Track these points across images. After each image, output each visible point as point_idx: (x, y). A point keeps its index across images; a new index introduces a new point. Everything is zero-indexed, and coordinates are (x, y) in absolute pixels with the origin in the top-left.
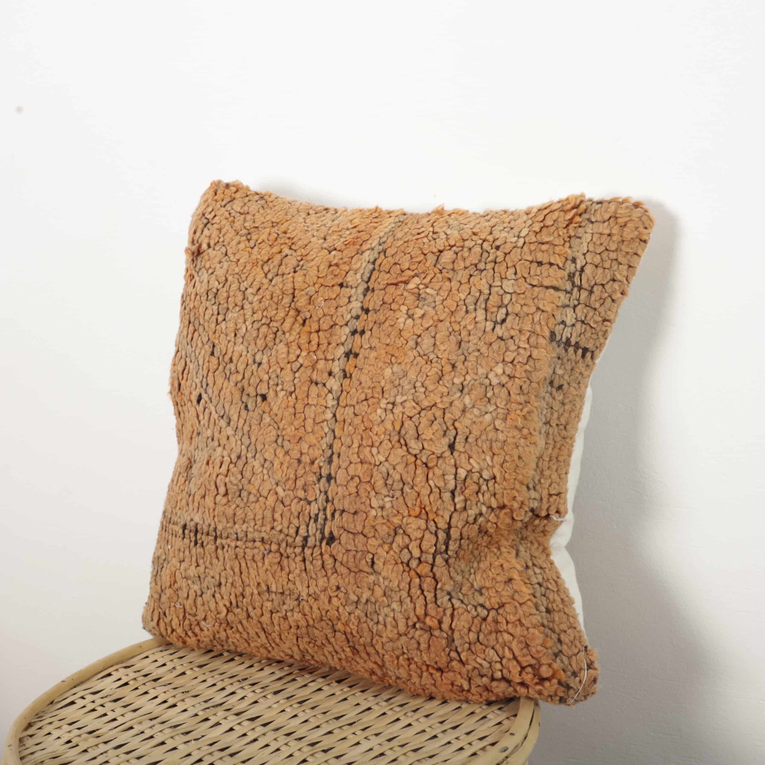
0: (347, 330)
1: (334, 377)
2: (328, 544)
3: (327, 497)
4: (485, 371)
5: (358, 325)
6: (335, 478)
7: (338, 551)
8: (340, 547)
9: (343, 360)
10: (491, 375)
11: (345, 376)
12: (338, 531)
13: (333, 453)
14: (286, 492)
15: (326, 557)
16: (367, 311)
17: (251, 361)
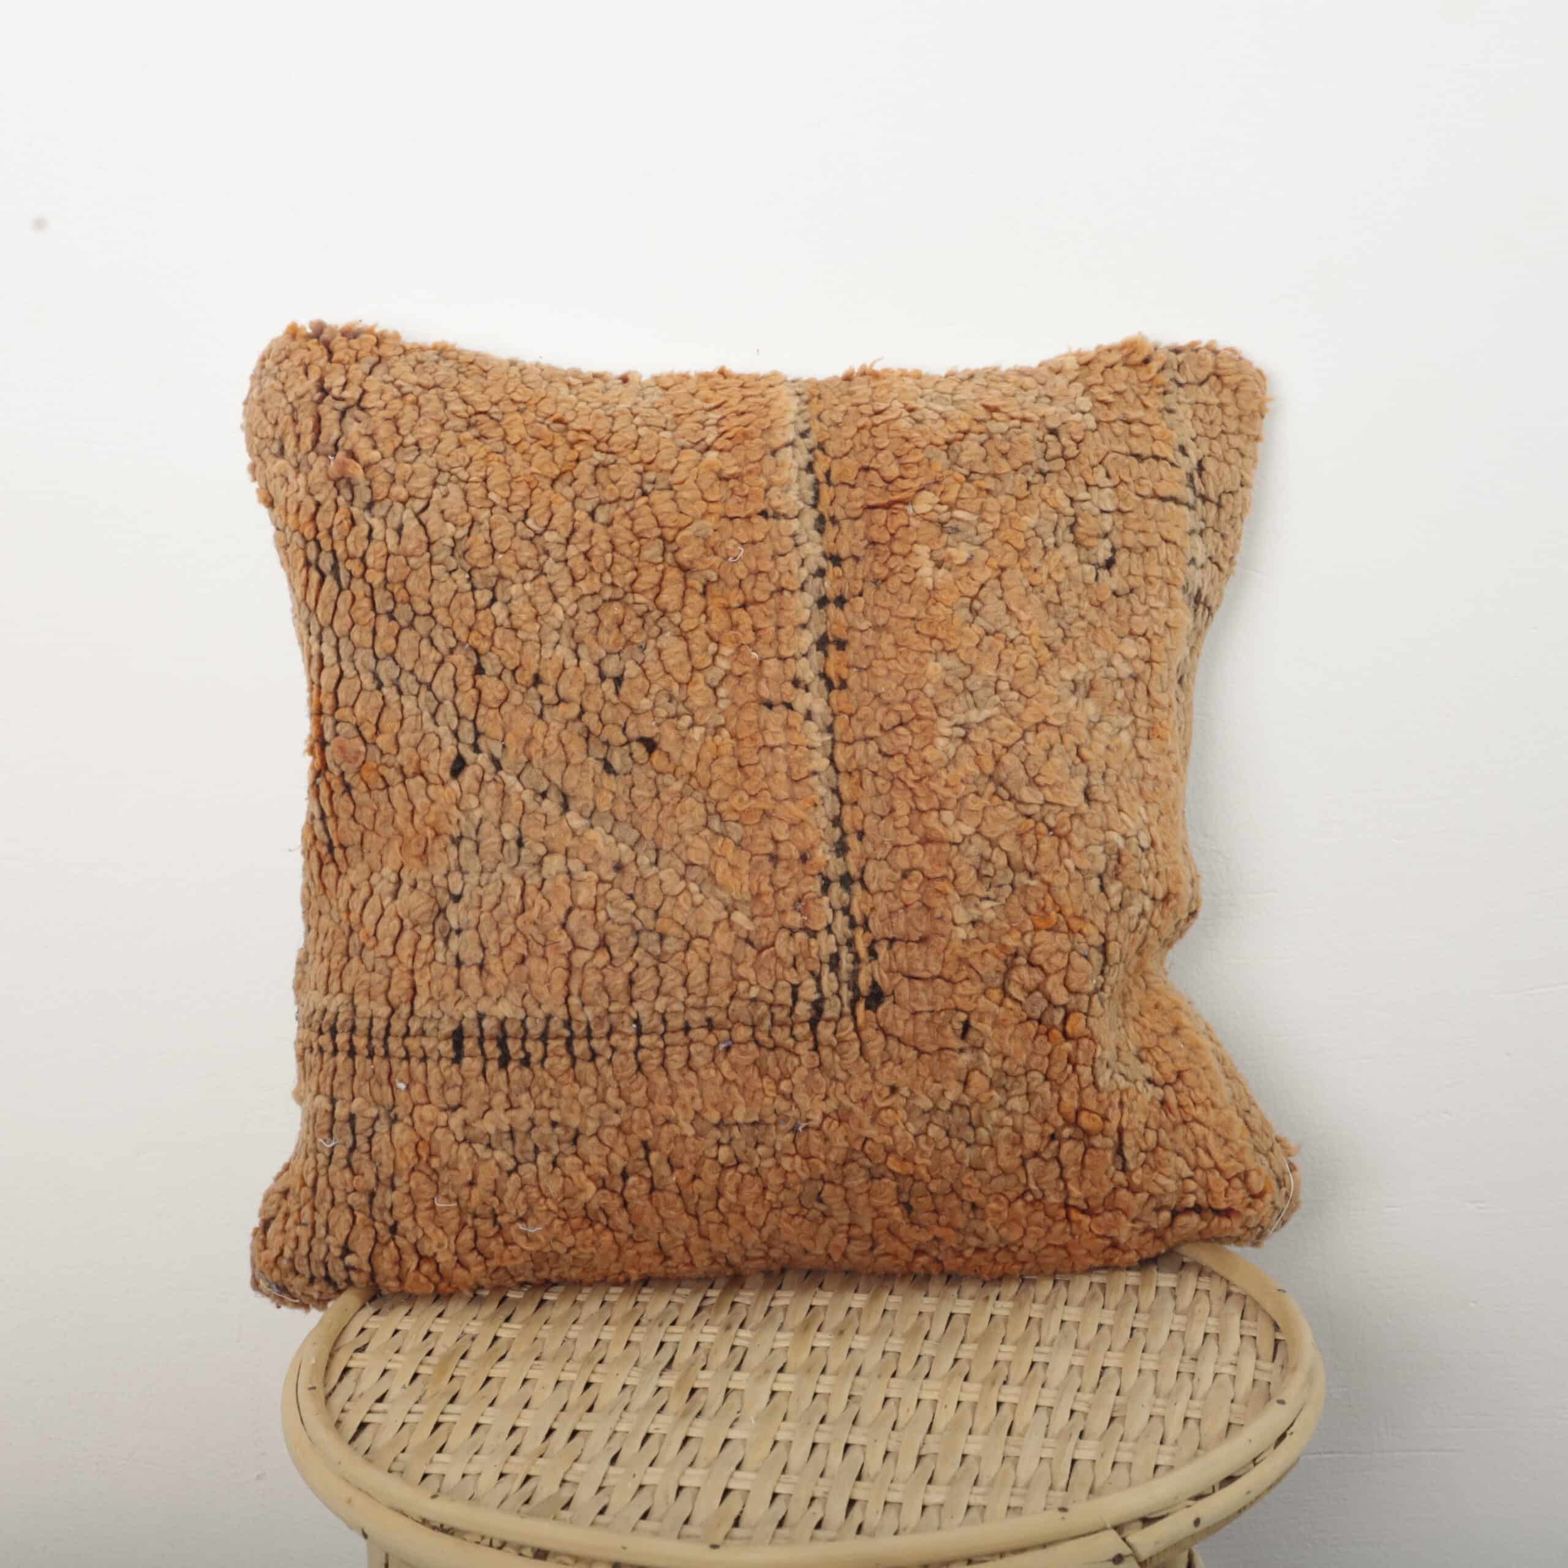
0: (809, 599)
1: (807, 689)
2: (867, 1007)
3: (852, 918)
4: (1104, 654)
5: (830, 587)
6: (862, 880)
7: (894, 1017)
8: (897, 1009)
9: (816, 656)
10: (1117, 661)
11: (830, 686)
12: (891, 979)
13: (844, 834)
14: (758, 921)
15: (869, 1033)
16: (836, 560)
17: (593, 676)
